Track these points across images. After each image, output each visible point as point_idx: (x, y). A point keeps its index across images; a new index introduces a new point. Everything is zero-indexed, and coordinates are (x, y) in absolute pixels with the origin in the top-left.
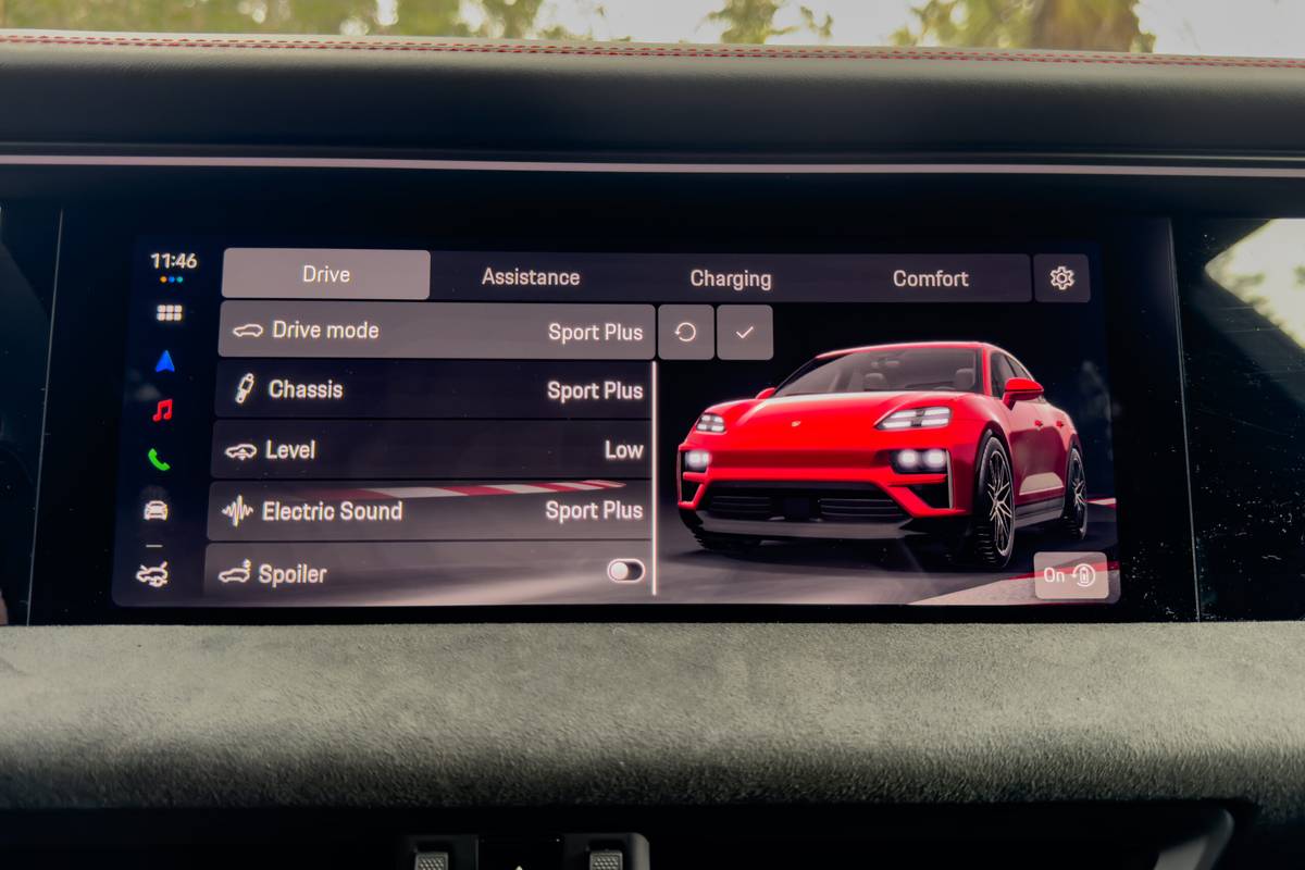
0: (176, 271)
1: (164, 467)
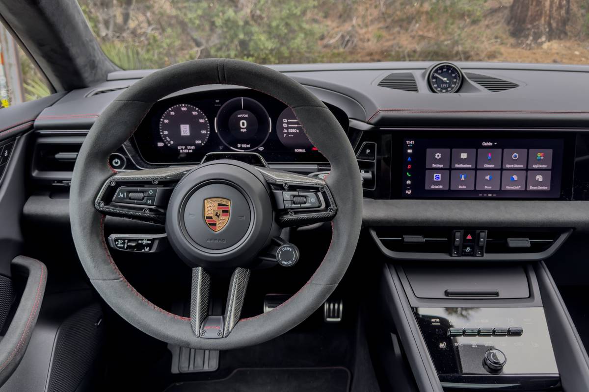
0: (410, 144)
1: (410, 175)
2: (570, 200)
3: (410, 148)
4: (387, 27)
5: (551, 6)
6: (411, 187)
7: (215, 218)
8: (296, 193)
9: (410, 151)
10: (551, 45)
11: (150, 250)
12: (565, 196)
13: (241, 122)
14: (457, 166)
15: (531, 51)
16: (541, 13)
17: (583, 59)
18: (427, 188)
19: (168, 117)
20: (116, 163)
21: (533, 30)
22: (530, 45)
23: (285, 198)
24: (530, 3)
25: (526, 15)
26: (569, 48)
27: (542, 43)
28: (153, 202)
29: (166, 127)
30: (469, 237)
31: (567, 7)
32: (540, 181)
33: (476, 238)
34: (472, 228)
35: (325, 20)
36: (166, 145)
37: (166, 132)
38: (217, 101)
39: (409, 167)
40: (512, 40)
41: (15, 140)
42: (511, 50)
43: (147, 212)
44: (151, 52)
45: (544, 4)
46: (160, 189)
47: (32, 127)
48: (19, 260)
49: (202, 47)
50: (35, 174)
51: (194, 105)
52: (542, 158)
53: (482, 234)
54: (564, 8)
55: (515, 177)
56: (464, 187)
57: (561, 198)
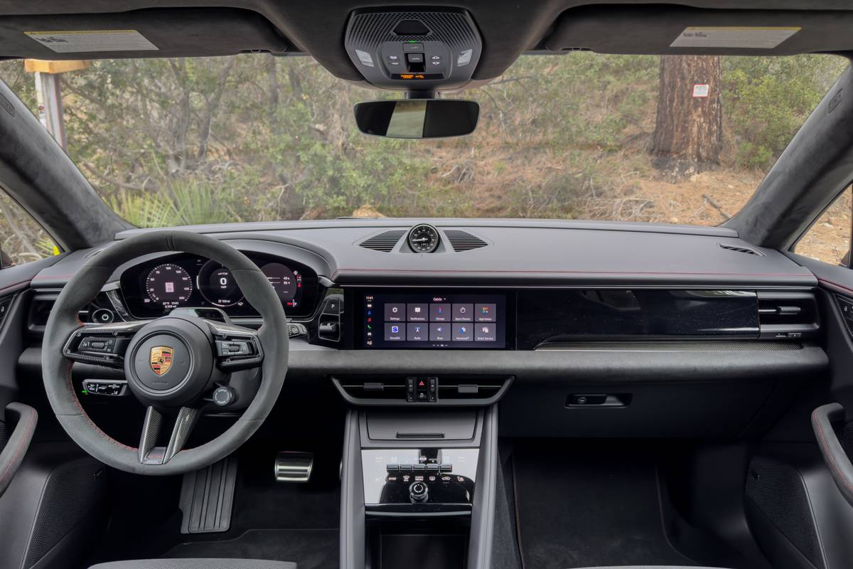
0: (370, 300)
1: (370, 328)
2: (514, 350)
3: (370, 303)
4: (510, 159)
5: (699, 132)
6: (372, 338)
7: (159, 364)
8: (232, 343)
9: (369, 306)
10: (701, 177)
11: (118, 393)
12: (510, 346)
13: (221, 280)
14: (412, 319)
15: (677, 185)
16: (688, 141)
17: (738, 194)
18: (386, 339)
19: (154, 275)
20: (105, 318)
21: (679, 161)
22: (676, 177)
23: (223, 347)
24: (675, 129)
25: (671, 143)
26: (722, 181)
27: (690, 175)
28: (112, 350)
29: (152, 284)
30: (422, 384)
31: (718, 132)
32: (487, 333)
33: (427, 384)
34: (423, 376)
35: (439, 150)
36: (151, 301)
37: (152, 290)
38: (199, 261)
39: (370, 320)
40: (655, 172)
41: (12, 298)
42: (653, 184)
43: (108, 358)
44: (228, 191)
45: (691, 129)
46: (118, 340)
47: (29, 286)
48: (13, 406)
49: (287, 185)
50: (31, 327)
51: (178, 265)
52: (487, 312)
53: (432, 381)
54: (715, 135)
55: (464, 329)
56: (419, 338)
57: (507, 348)
